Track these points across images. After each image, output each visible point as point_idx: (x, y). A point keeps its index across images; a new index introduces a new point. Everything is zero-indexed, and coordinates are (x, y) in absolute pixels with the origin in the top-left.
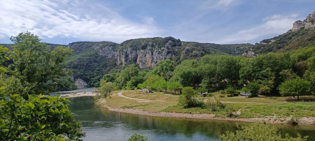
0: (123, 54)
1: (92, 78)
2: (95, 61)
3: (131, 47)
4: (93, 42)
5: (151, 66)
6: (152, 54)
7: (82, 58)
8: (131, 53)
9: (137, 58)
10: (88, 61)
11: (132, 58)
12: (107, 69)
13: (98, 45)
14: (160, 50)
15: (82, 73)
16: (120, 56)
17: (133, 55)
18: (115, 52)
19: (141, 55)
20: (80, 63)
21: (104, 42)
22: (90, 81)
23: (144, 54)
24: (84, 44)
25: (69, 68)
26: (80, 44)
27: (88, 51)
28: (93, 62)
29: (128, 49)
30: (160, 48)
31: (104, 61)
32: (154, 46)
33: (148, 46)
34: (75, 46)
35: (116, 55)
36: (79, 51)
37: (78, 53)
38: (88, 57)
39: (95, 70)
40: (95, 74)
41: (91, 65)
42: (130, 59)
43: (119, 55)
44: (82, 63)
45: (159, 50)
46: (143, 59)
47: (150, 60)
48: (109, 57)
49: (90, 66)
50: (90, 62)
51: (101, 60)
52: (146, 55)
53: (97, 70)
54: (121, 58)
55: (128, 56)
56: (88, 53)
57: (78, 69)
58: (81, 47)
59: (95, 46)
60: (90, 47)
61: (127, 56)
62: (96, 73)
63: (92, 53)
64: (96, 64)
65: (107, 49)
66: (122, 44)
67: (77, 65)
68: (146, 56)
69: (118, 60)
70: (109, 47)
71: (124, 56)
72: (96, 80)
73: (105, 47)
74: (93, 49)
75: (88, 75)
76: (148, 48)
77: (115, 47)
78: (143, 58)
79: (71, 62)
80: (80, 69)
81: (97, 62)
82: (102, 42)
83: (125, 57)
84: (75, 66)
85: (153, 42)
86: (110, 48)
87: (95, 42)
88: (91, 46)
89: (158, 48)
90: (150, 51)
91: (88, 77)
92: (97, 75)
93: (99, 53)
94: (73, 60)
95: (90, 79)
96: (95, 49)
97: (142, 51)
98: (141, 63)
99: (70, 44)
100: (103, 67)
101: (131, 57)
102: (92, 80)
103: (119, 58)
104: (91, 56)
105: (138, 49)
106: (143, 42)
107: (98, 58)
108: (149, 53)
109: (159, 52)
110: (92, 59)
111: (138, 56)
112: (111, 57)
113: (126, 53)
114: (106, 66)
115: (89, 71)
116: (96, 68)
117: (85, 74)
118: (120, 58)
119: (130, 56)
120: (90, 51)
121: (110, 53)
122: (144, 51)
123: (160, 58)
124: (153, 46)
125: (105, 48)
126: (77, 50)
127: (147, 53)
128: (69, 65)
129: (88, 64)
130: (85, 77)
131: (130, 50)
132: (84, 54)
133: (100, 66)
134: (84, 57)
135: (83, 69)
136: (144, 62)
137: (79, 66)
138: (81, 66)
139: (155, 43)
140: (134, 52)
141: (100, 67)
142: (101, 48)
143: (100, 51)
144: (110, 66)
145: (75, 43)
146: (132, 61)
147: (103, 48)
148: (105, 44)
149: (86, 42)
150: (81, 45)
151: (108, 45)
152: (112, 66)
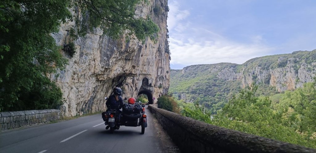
0: (249, 75)
1: (214, 105)
2: (215, 85)
3: (259, 66)
4: (208, 65)
5: (296, 87)
6: (297, 72)
7: (200, 82)
8: (260, 73)
9: (270, 79)
10: (207, 85)
11: (262, 80)
12: (231, 93)
13: (215, 68)
14: (309, 66)
15: (203, 99)
16: (245, 78)
17: (264, 75)
18: (237, 74)
19: (277, 75)
20: (198, 87)
21: (222, 63)
22: (211, 108)
23: (283, 73)
24: (199, 67)
25: (188, 93)
26: (194, 68)
27: (204, 74)
28: (213, 86)
29: (256, 69)
30: (310, 63)
31: (224, 84)
32: (297, 62)
33: (288, 62)
34: (189, 70)
35: (238, 77)
36: (194, 75)
37: (194, 77)
38: (207, 81)
39: (216, 95)
40: (217, 100)
41: (211, 89)
42: (260, 81)
43: (244, 76)
44: (200, 87)
45: (307, 66)
46: (282, 80)
47: (294, 80)
48: (229, 80)
49: (210, 91)
50: (209, 86)
51: (221, 84)
52: (285, 75)
53: (218, 96)
54: (247, 80)
55: (257, 77)
56: (206, 77)
57: (197, 94)
58: (197, 70)
59: (212, 68)
60: (205, 70)
61: (255, 78)
62: (217, 98)
63: (210, 76)
64: (216, 88)
65: (227, 71)
66: (246, 64)
67: (196, 90)
68: (287, 75)
69: (243, 82)
70: (229, 68)
71: (252, 77)
72: (219, 106)
73: (224, 68)
74: (210, 72)
75: (208, 101)
76: (289, 65)
77: (236, 68)
78: (281, 78)
79: (189, 87)
80: (200, 94)
81: (217, 86)
82: (219, 64)
83: (253, 79)
84: (193, 91)
85: (294, 57)
86: (231, 69)
87: (211, 65)
88: (207, 69)
89: (306, 64)
90: (292, 69)
91: (209, 103)
92: (218, 101)
93: (217, 76)
94: (190, 85)
95: (211, 105)
96: (211, 71)
97: (279, 69)
98: (278, 84)
99: (185, 68)
100: (224, 91)
101: (261, 78)
102: (214, 106)
103: (243, 80)
104: (209, 79)
105: (272, 68)
106: (279, 58)
107: (217, 82)
108: (291, 71)
109: (309, 68)
110: (211, 83)
111: (271, 76)
112: (232, 80)
113: (254, 74)
114: (229, 90)
115: (210, 96)
116: (217, 93)
117: (205, 99)
118: (245, 80)
119: (259, 77)
120: (207, 75)
121: (230, 75)
122: (283, 69)
123: (311, 76)
124: (295, 62)
125: (225, 70)
126: (192, 74)
127: (287, 72)
128: (187, 90)
129: (207, 88)
130: (206, 103)
131: (259, 70)
132: (201, 78)
133: (220, 90)
134: (202, 81)
135: (202, 94)
136: (283, 83)
137: (198, 91)
138: (199, 91)
139: (299, 59)
140: (264, 72)
141: (221, 92)
142: (220, 70)
143: (219, 73)
144: (233, 90)
145: (190, 66)
146: (263, 83)
147: (223, 70)
148: (224, 66)
149: (200, 65)
150: (196, 69)
151: (227, 66)
152: (236, 90)
